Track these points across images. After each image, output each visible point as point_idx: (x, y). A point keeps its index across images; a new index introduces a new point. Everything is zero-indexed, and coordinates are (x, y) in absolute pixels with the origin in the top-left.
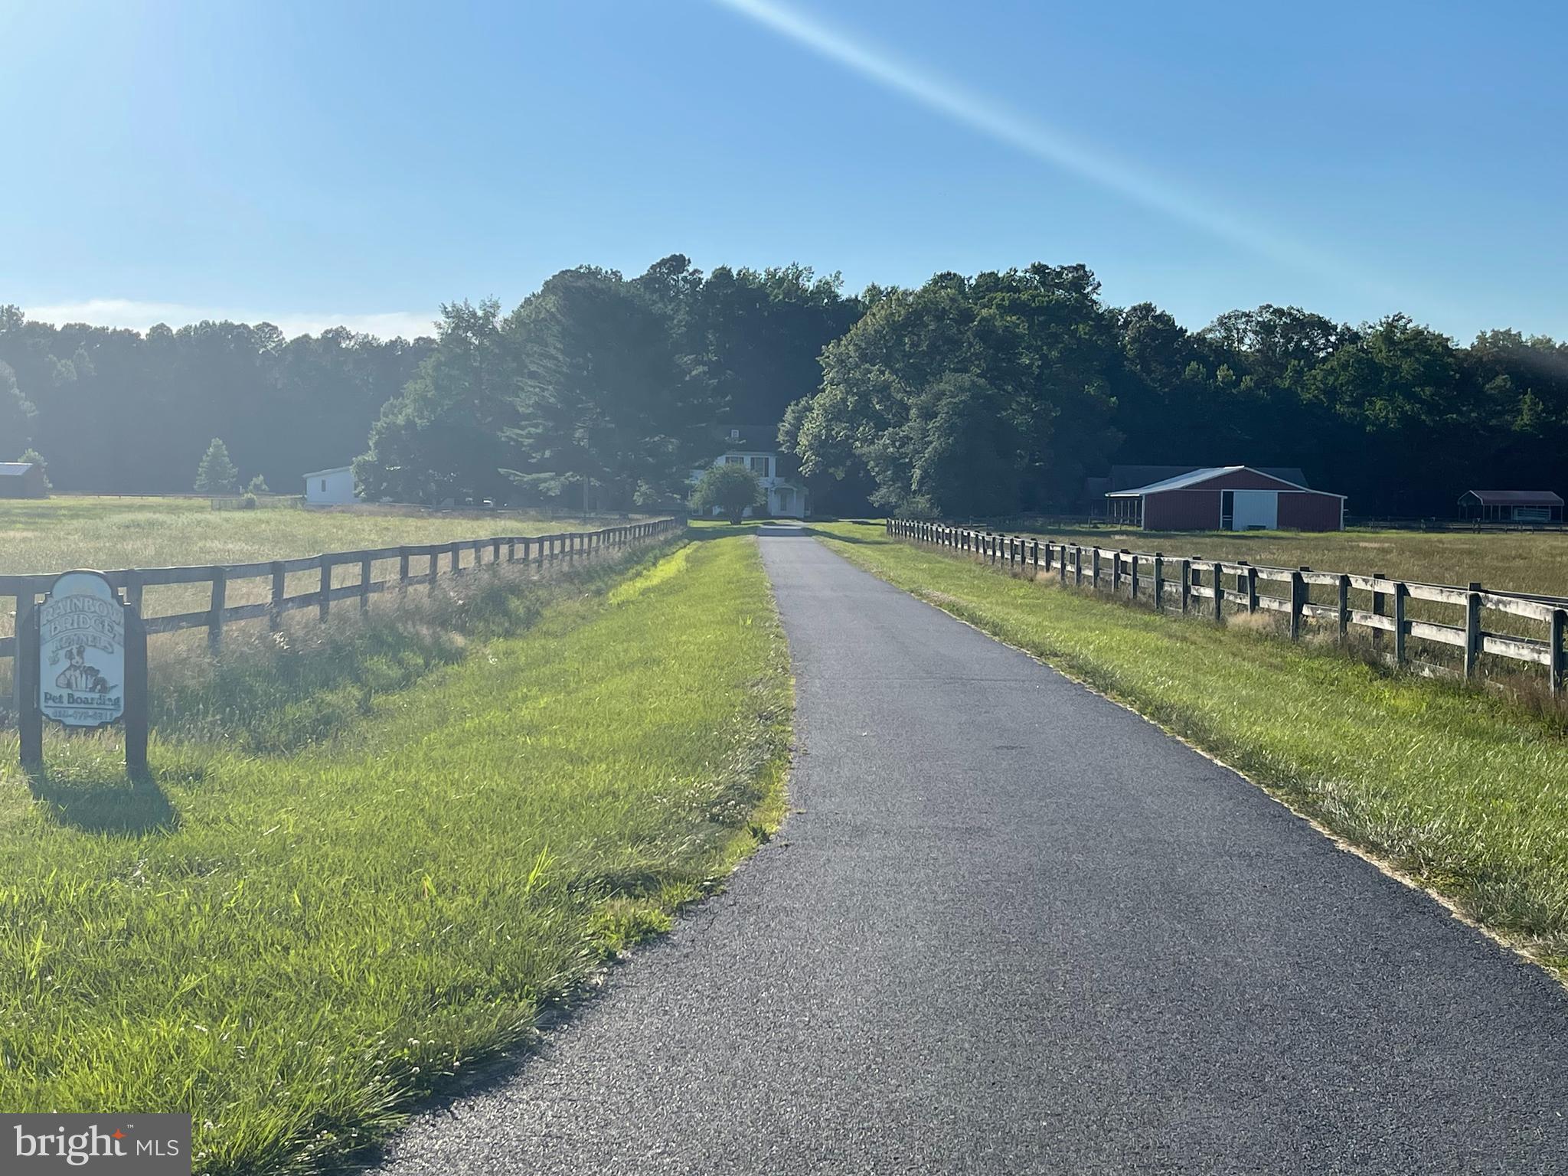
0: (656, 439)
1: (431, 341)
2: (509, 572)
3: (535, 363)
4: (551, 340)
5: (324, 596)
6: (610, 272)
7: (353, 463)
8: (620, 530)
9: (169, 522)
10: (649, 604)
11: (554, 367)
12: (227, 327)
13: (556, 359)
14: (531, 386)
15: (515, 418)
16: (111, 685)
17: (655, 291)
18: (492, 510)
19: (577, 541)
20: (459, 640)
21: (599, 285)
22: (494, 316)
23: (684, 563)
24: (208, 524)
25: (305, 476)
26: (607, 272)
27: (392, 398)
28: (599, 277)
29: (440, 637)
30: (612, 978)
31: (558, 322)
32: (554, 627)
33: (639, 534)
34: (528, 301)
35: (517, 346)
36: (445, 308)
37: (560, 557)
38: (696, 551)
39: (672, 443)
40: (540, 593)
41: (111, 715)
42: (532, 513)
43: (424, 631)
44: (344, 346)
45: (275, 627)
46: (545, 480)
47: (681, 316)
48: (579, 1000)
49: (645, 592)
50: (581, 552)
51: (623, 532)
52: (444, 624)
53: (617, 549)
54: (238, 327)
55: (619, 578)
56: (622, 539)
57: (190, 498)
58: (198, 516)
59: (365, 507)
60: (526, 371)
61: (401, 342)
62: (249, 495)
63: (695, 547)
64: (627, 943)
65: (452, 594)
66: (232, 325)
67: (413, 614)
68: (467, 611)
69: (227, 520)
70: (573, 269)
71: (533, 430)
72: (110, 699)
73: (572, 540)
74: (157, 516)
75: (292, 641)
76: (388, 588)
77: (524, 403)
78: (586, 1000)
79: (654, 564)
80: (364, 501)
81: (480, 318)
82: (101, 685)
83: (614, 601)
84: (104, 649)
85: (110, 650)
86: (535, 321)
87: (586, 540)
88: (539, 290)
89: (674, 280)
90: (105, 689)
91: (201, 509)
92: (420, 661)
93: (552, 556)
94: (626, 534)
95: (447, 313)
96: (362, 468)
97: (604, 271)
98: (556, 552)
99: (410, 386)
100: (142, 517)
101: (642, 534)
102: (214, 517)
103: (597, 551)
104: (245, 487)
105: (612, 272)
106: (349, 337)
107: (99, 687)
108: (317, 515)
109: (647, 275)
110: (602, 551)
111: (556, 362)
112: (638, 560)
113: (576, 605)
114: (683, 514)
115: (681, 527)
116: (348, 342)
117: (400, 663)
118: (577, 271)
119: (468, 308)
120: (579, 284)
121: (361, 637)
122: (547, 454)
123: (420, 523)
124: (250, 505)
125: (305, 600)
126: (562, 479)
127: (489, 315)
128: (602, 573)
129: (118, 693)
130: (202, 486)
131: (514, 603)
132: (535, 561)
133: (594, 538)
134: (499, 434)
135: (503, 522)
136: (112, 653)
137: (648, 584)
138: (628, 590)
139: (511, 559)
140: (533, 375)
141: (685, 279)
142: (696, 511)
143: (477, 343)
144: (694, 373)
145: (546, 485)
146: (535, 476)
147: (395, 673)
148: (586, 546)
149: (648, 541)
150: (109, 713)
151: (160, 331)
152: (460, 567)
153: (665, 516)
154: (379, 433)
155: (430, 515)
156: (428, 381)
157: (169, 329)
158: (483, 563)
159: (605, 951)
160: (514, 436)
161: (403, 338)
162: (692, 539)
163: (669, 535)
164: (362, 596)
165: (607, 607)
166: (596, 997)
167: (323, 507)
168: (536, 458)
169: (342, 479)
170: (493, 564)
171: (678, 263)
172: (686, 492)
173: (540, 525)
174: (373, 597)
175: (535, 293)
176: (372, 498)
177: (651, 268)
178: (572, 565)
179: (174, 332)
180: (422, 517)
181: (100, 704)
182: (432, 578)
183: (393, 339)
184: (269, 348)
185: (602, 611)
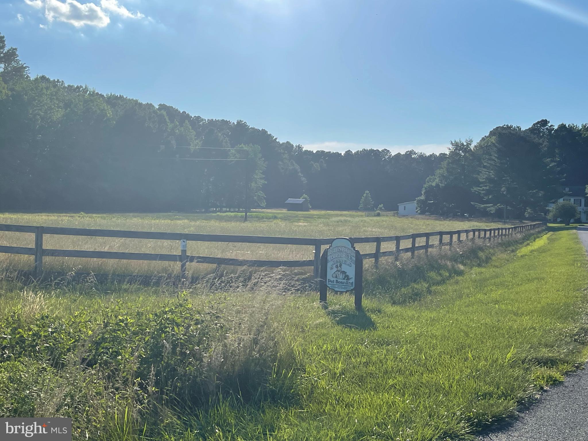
0: (534, 191)
1: (445, 154)
2: (479, 242)
3: (486, 162)
4: (492, 153)
5: (413, 249)
6: (516, 127)
7: (416, 200)
8: (521, 227)
9: (352, 221)
10: (534, 256)
11: (494, 164)
12: (372, 151)
13: (495, 161)
14: (484, 171)
15: (478, 183)
16: (350, 277)
17: (535, 134)
18: (468, 218)
19: (504, 231)
20: (462, 267)
21: (512, 132)
22: (470, 145)
23: (547, 241)
24: (365, 221)
25: (398, 204)
26: (515, 127)
27: (430, 176)
28: (512, 129)
29: (454, 266)
30: (543, 396)
31: (496, 146)
32: (497, 264)
33: (528, 228)
34: (483, 139)
35: (479, 156)
36: (452, 142)
37: (497, 237)
38: (551, 236)
39: (541, 193)
40: (490, 250)
41: (350, 288)
42: (484, 219)
43: (449, 263)
44: (413, 157)
45: (397, 259)
46: (489, 207)
47: (545, 143)
48: (531, 403)
49: (532, 251)
50: (505, 235)
51: (522, 228)
52: (456, 261)
53: (519, 234)
54: (376, 150)
55: (520, 246)
56: (521, 230)
57: (357, 212)
58: (361, 219)
59: (420, 216)
60: (482, 165)
61: (434, 155)
62: (378, 211)
63: (551, 234)
64: (547, 384)
65: (458, 250)
66: (373, 150)
67: (445, 257)
68: (463, 256)
69: (371, 220)
70: (501, 126)
71: (485, 188)
72: (350, 283)
73: (502, 231)
74: (348, 218)
75: (403, 265)
76: (435, 247)
77: (482, 178)
78: (534, 403)
79: (534, 241)
80: (420, 214)
81: (465, 146)
82: (347, 277)
83: (519, 255)
84: (348, 265)
85: (350, 265)
86: (486, 146)
87: (507, 231)
88: (488, 134)
89: (542, 129)
90: (348, 279)
91: (362, 216)
92: (448, 274)
93: (495, 236)
94: (523, 229)
95: (452, 144)
96: (419, 201)
97: (514, 127)
98: (496, 235)
99: (438, 171)
100: (342, 218)
101: (529, 229)
102: (366, 219)
103: (511, 235)
104: (376, 208)
105: (517, 127)
106: (415, 154)
107: (346, 278)
108: (402, 219)
109: (532, 127)
110: (514, 235)
111: (494, 162)
112: (528, 238)
113: (505, 256)
114: (545, 221)
115: (545, 226)
116: (414, 155)
117: (440, 275)
118: (503, 127)
119: (460, 142)
120: (504, 132)
121: (426, 264)
122: (490, 197)
123: (441, 222)
124: (378, 215)
125: (407, 250)
126: (496, 207)
127: (469, 144)
128: (513, 244)
129: (353, 280)
130: (362, 208)
131: (481, 254)
132: (488, 238)
133: (511, 230)
134: (472, 189)
135: (473, 223)
136: (351, 266)
137: (533, 248)
138: (524, 250)
139: (479, 237)
140: (485, 167)
141: (547, 129)
142: (550, 220)
143: (463, 155)
144: (550, 165)
145: (490, 209)
146: (485, 205)
147: (439, 278)
148: (507, 233)
149: (532, 232)
150: (349, 287)
151: (348, 153)
152: (461, 240)
153: (538, 221)
154: (426, 189)
155: (444, 220)
156: (445, 169)
157: (351, 152)
158: (469, 238)
159: (539, 386)
160: (477, 190)
161: (435, 154)
162: (549, 231)
163: (540, 229)
164: (426, 249)
165: (517, 257)
166: (538, 403)
167: (404, 216)
168: (486, 198)
169: (413, 206)
170: (472, 239)
171: (544, 122)
172: (547, 212)
173: (487, 224)
174: (430, 250)
175: (486, 135)
176: (423, 213)
177: (533, 125)
178: (502, 240)
179: (353, 153)
180: (441, 220)
181: (346, 284)
182: (450, 243)
183: (431, 154)
184: (386, 158)
185: (515, 258)
